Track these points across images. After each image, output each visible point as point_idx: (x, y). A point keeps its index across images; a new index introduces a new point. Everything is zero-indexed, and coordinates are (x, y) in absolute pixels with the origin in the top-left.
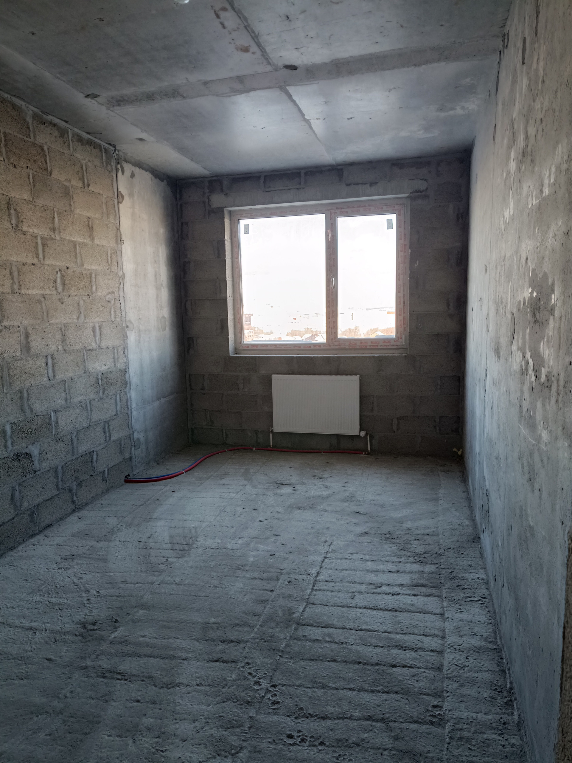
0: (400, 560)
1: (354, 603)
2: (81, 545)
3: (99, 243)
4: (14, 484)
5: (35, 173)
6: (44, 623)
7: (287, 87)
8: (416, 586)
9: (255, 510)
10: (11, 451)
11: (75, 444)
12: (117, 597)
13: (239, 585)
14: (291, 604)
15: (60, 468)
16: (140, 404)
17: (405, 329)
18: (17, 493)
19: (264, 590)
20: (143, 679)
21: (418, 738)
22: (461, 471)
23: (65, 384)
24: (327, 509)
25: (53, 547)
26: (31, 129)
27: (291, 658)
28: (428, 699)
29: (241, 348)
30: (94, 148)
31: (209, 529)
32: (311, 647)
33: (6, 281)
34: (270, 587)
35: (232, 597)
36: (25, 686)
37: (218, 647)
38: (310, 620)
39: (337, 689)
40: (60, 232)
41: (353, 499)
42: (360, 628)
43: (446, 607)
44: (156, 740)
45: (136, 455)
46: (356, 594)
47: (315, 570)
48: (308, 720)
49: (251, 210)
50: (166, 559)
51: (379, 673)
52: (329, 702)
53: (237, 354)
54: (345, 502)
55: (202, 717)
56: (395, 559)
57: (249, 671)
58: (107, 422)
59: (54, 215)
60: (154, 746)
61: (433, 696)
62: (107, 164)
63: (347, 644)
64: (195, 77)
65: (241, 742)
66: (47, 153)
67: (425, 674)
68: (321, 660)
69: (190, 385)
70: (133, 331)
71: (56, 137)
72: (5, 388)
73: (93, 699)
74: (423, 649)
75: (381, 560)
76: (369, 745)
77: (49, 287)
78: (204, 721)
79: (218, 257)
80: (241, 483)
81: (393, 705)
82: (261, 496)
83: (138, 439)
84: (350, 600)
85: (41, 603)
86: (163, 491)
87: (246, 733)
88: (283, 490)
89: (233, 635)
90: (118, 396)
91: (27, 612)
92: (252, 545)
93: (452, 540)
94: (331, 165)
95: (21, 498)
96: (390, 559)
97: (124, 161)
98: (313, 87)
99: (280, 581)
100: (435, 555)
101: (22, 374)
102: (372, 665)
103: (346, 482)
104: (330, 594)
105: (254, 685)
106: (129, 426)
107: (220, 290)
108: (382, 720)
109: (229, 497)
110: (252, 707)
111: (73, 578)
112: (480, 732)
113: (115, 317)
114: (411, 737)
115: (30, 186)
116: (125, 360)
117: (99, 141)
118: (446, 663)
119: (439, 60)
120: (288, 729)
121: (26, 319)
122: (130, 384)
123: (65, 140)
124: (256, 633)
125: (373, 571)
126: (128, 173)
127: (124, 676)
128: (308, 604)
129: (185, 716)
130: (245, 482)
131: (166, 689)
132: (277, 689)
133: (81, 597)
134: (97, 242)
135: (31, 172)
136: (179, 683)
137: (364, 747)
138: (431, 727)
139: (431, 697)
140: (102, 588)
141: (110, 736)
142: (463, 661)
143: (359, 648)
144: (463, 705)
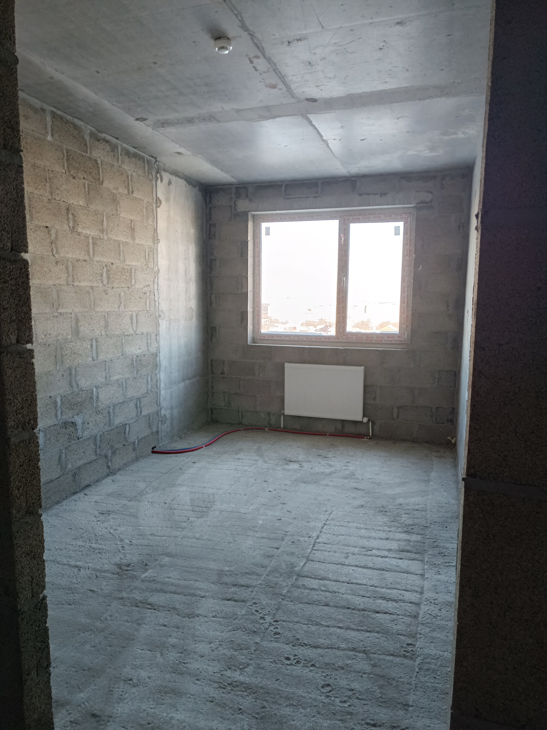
0: (390, 529)
1: (347, 562)
2: (114, 503)
3: (139, 242)
4: (61, 448)
5: (90, 183)
6: (87, 563)
7: (308, 115)
8: (402, 551)
9: (265, 481)
10: (60, 420)
11: (111, 417)
12: (147, 546)
13: (250, 542)
14: (293, 560)
15: (98, 437)
16: (167, 384)
17: (407, 326)
18: (64, 455)
19: (271, 547)
20: (168, 609)
21: (393, 667)
22: (453, 458)
23: (106, 365)
24: (329, 484)
25: (91, 503)
26: (88, 146)
27: (292, 601)
28: (404, 638)
29: (258, 338)
30: (139, 160)
31: (224, 495)
32: (308, 594)
33: (63, 274)
34: (276, 545)
35: (244, 551)
36: (73, 609)
37: (230, 590)
38: (309, 573)
39: (328, 626)
40: (107, 233)
41: (353, 477)
42: (351, 582)
43: (427, 570)
44: (179, 655)
45: (162, 430)
46: (350, 555)
47: (315, 533)
48: (303, 647)
49: (272, 214)
50: (187, 518)
51: (364, 617)
52: (321, 636)
53: (254, 343)
54: (345, 479)
55: (216, 640)
56: (386, 528)
57: (256, 609)
58: (139, 399)
59: (103, 218)
60: (178, 659)
61: (408, 637)
62: (149, 173)
63: (340, 593)
64: (228, 107)
65: (248, 660)
66: (100, 166)
67: (403, 620)
68: (317, 604)
69: (212, 369)
70: (165, 320)
71: (108, 152)
72: (58, 365)
73: (128, 622)
74: (404, 601)
75: (374, 529)
76: (352, 669)
77: (96, 280)
78: (218, 643)
79: (242, 256)
80: (254, 458)
81: (373, 641)
82: (271, 471)
83: (165, 416)
84: (345, 559)
85: (84, 547)
86: (185, 462)
87: (252, 654)
88: (290, 466)
89: (243, 581)
90: (149, 376)
91: (72, 554)
92: (261, 511)
93: (438, 516)
94: (345, 177)
95: (66, 460)
96: (381, 528)
97: (163, 170)
98: (330, 115)
99: (285, 541)
100: (422, 527)
101: (72, 354)
102: (359, 610)
103: (347, 462)
104: (327, 553)
105: (259, 619)
106: (158, 404)
107: (242, 285)
108: (364, 652)
109: (243, 470)
110: (257, 636)
111: (109, 529)
112: (444, 665)
113: (150, 308)
114: (387, 665)
115: (85, 193)
116: (157, 345)
117: (143, 154)
118: (421, 613)
119: (441, 96)
120: (286, 653)
121: (77, 307)
122: (160, 366)
123: (115, 154)
124: (262, 580)
125: (365, 538)
126: (166, 180)
127: (153, 606)
128: (308, 560)
129: (203, 639)
130: (258, 458)
131: (187, 618)
132: (278, 623)
133: (117, 544)
134: (137, 241)
135: (87, 182)
136: (199, 615)
137: (348, 670)
138: (404, 659)
139: (406, 638)
140: (133, 539)
141: (143, 650)
142: (436, 612)
143: (349, 597)
144: (432, 645)
